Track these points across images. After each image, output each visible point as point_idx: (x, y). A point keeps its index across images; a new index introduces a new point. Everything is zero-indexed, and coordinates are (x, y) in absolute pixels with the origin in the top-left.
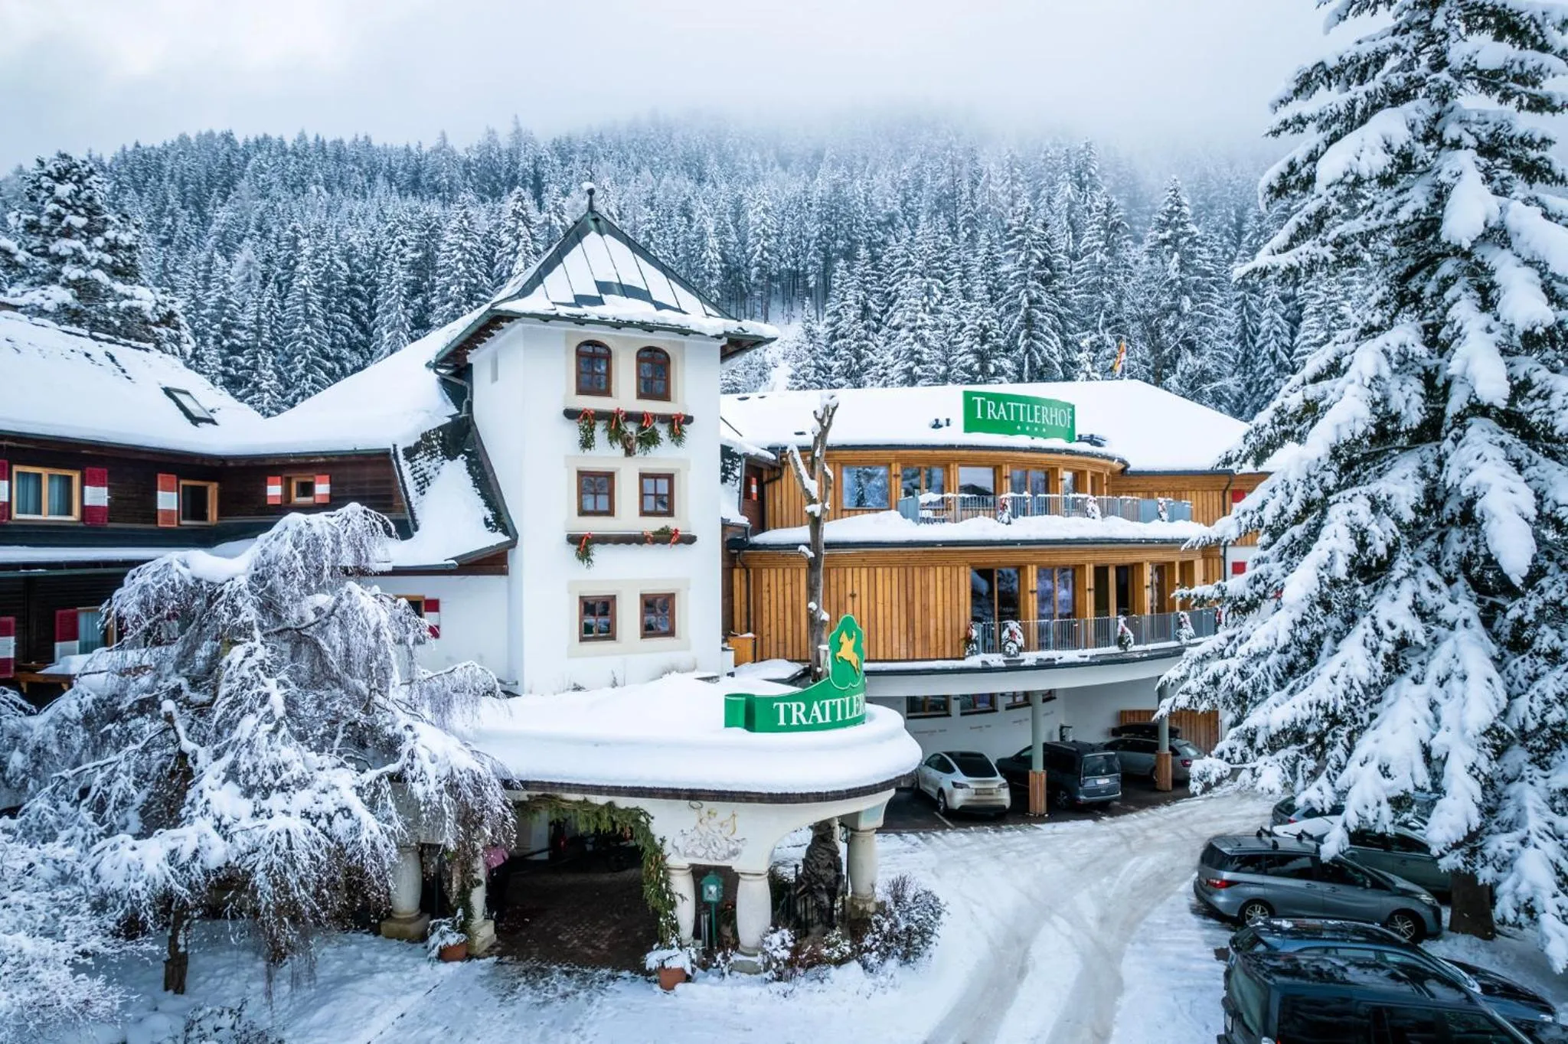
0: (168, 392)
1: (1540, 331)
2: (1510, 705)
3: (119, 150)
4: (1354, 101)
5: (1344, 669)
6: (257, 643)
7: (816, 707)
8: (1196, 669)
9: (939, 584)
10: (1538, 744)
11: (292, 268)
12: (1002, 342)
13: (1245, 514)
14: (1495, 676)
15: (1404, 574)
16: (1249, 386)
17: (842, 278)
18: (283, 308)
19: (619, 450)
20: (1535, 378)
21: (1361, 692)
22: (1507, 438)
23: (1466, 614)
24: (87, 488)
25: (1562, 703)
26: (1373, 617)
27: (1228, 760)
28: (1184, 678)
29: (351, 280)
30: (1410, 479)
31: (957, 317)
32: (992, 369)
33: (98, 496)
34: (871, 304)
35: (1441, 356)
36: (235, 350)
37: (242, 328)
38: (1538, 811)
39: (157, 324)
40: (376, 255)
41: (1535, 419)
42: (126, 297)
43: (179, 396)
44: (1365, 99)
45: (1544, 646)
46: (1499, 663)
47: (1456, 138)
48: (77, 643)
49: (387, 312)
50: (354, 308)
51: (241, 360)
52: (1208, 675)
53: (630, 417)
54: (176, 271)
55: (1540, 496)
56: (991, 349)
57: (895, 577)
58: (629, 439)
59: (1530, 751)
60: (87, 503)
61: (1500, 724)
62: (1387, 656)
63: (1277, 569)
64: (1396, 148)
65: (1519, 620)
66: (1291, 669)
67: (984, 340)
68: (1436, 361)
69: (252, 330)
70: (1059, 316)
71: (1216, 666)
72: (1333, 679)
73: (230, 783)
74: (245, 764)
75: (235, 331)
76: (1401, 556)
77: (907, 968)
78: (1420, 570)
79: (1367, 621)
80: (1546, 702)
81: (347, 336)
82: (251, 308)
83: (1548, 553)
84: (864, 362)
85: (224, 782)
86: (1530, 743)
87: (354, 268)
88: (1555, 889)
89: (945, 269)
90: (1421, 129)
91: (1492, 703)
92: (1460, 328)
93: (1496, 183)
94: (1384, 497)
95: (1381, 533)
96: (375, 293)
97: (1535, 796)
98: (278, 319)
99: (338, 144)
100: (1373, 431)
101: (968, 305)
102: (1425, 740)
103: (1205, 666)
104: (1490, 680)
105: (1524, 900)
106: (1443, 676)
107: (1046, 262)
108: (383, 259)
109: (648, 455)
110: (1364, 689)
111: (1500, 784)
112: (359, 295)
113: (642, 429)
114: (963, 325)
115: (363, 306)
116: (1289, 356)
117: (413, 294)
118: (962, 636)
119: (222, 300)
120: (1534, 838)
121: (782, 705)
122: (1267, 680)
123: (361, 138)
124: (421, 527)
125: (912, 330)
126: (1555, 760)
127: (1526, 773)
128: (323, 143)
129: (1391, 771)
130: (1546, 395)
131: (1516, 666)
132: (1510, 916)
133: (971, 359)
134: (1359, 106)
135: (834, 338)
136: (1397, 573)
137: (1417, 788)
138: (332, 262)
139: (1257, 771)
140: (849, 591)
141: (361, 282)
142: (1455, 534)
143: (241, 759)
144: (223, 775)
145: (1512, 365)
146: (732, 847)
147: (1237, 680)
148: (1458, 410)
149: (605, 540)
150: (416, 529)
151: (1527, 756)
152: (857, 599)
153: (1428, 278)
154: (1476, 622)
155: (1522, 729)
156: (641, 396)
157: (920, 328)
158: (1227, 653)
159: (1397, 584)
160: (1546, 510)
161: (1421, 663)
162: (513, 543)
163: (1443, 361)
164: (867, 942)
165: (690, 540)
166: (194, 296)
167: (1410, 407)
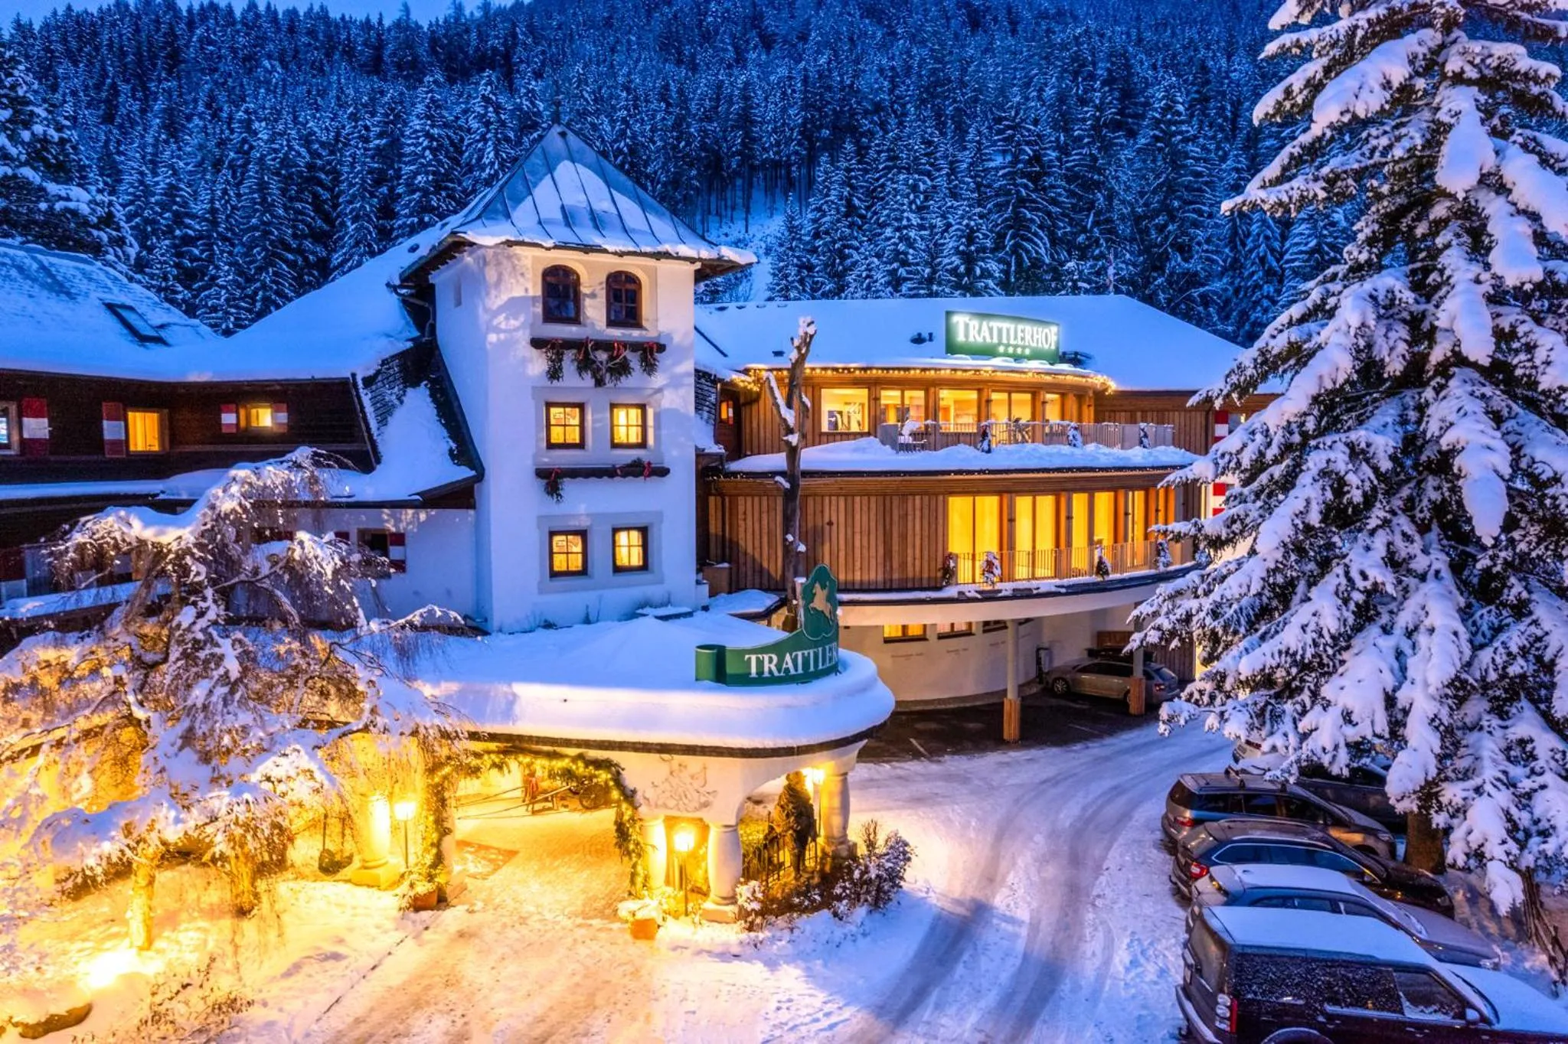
0: (111, 307)
1: (1528, 287)
2: (1473, 657)
3: (49, 15)
4: (1356, 27)
5: (1315, 619)
6: (210, 602)
7: (788, 658)
8: (1168, 605)
9: (918, 513)
10: (1498, 693)
11: (247, 153)
12: (989, 244)
13: (1223, 456)
14: (1461, 629)
15: (1380, 522)
16: (1237, 291)
17: (826, 173)
18: (239, 195)
19: (588, 381)
20: (1521, 330)
21: (1330, 641)
22: (1488, 390)
23: (1436, 566)
24: (25, 420)
25: (1524, 657)
26: (1346, 566)
27: (1197, 702)
28: (1156, 614)
29: (311, 167)
30: (1390, 428)
31: (944, 217)
32: (978, 271)
33: (37, 427)
34: (856, 202)
35: (1428, 301)
36: (187, 240)
37: (193, 216)
38: (1494, 761)
39: (97, 227)
40: (337, 140)
41: (1519, 372)
42: (60, 198)
43: (124, 313)
44: (1366, 26)
45: (1511, 598)
46: (1465, 613)
47: (1458, 70)
48: (24, 582)
49: (351, 202)
50: (316, 196)
51: (196, 252)
52: (1180, 612)
53: (600, 345)
54: (120, 153)
55: (1516, 450)
56: (977, 251)
57: (873, 506)
58: (599, 369)
59: (1490, 701)
60: (26, 436)
61: (1464, 676)
62: (1357, 605)
63: (1254, 509)
64: (1396, 85)
65: (1487, 570)
66: (1264, 612)
67: (971, 240)
68: (1422, 307)
69: (206, 220)
70: (1049, 214)
71: (1189, 604)
72: (1304, 628)
73: (187, 750)
74: (201, 729)
75: (188, 221)
76: (1378, 505)
77: (877, 916)
78: (1395, 520)
79: (1340, 570)
80: (1509, 654)
81: (309, 226)
82: (205, 196)
83: (1520, 505)
84: (848, 262)
85: (181, 749)
86: (1490, 692)
87: (315, 154)
88: (1505, 835)
89: (932, 165)
90: (1420, 63)
91: (1456, 657)
92: (1449, 277)
93: (1496, 121)
94: (1363, 445)
95: (1358, 482)
96: (336, 181)
97: (1492, 746)
98: (234, 208)
99: (292, 13)
100: (1355, 377)
101: (956, 204)
102: (1389, 690)
103: (1178, 602)
104: (1456, 634)
105: (1474, 846)
106: (1411, 627)
107: (1037, 158)
108: (345, 145)
109: (619, 385)
110: (1333, 637)
111: (1459, 733)
112: (320, 183)
113: (611, 358)
114: (949, 225)
115: (326, 195)
116: (1278, 261)
117: (378, 183)
118: (940, 566)
119: (171, 186)
120: (1488, 787)
121: (754, 658)
122: (1238, 621)
123: (316, 8)
124: (384, 459)
125: (898, 229)
126: (1514, 710)
127: (1484, 723)
128: (276, 12)
129: (1354, 718)
130: (1530, 348)
131: (1482, 616)
132: (1461, 861)
133: (956, 260)
134: (1360, 33)
135: (817, 235)
136: (1373, 523)
137: (1375, 735)
138: (291, 148)
139: (1226, 716)
140: (827, 520)
141: (322, 169)
142: (1431, 481)
143: (197, 725)
144: (179, 742)
145: (1499, 315)
146: (703, 799)
147: (1208, 620)
148: (1441, 358)
149: (574, 473)
150: (378, 462)
151: (1487, 706)
152: (834, 527)
153: (1418, 219)
154: (1446, 573)
155: (1483, 679)
156: (610, 323)
157: (906, 227)
158: (1200, 592)
159: (1372, 533)
160: (1523, 465)
161: (1391, 612)
162: (480, 476)
163: (1430, 307)
164: (838, 891)
165: (663, 472)
166: (142, 183)
167: (1394, 354)
